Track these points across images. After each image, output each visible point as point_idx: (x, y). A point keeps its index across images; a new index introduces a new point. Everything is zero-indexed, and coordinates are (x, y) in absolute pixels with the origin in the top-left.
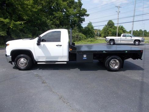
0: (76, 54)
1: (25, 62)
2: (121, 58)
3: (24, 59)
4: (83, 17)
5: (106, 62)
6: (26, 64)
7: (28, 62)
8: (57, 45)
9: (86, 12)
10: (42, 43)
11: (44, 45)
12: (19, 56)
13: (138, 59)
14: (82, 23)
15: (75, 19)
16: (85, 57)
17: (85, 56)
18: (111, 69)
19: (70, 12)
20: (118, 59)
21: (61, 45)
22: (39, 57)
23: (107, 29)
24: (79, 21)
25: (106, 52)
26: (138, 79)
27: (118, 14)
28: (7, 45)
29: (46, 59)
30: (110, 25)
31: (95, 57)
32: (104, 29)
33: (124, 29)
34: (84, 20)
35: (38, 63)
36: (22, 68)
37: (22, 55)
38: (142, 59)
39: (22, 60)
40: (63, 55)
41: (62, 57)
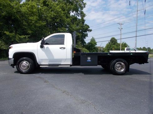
0: (80, 56)
1: (28, 65)
2: (126, 61)
3: (26, 62)
4: (86, 33)
5: (111, 66)
6: (28, 67)
7: (30, 66)
8: (61, 47)
9: (89, 27)
10: (45, 46)
11: (47, 47)
12: (22, 59)
13: (144, 64)
14: (85, 38)
15: (79, 34)
16: (90, 60)
17: (89, 58)
18: (116, 73)
19: (73, 28)
20: (123, 61)
21: (64, 48)
22: (42, 60)
23: (111, 46)
24: (82, 37)
25: (110, 55)
26: (146, 80)
27: (121, 31)
28: (10, 48)
29: (49, 62)
30: (113, 42)
31: (99, 62)
32: (107, 46)
33: (127, 45)
34: (87, 35)
35: (40, 66)
36: (24, 71)
37: (24, 58)
38: (148, 63)
39: (24, 63)
40: (67, 58)
41: (66, 60)
